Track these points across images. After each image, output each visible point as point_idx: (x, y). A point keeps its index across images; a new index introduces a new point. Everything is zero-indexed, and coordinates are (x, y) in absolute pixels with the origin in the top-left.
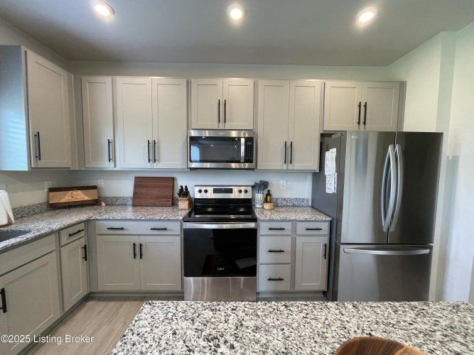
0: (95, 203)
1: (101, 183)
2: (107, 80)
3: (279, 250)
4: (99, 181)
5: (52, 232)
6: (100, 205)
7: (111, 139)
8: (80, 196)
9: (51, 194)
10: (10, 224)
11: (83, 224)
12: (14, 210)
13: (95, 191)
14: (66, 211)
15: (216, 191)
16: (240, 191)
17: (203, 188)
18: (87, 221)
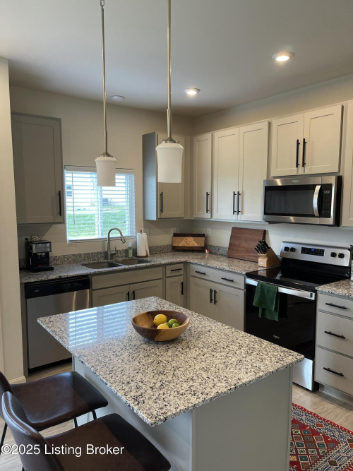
0: (200, 250)
1: (209, 231)
2: (208, 136)
3: (341, 335)
4: (208, 229)
5: (160, 265)
6: (204, 252)
7: (209, 191)
8: (192, 242)
9: (174, 238)
10: (147, 256)
11: (182, 265)
12: (150, 247)
13: (204, 238)
14: (181, 253)
15: (305, 251)
16: (333, 255)
17: (290, 246)
18: (186, 263)
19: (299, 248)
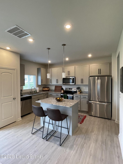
0: (49, 90)
1: (50, 87)
2: (51, 69)
5: (43, 94)
7: (51, 79)
9: (43, 88)
12: (39, 90)
14: (45, 91)
15: (69, 89)
16: (74, 89)
17: (67, 88)
18: (47, 93)
19: (68, 89)
